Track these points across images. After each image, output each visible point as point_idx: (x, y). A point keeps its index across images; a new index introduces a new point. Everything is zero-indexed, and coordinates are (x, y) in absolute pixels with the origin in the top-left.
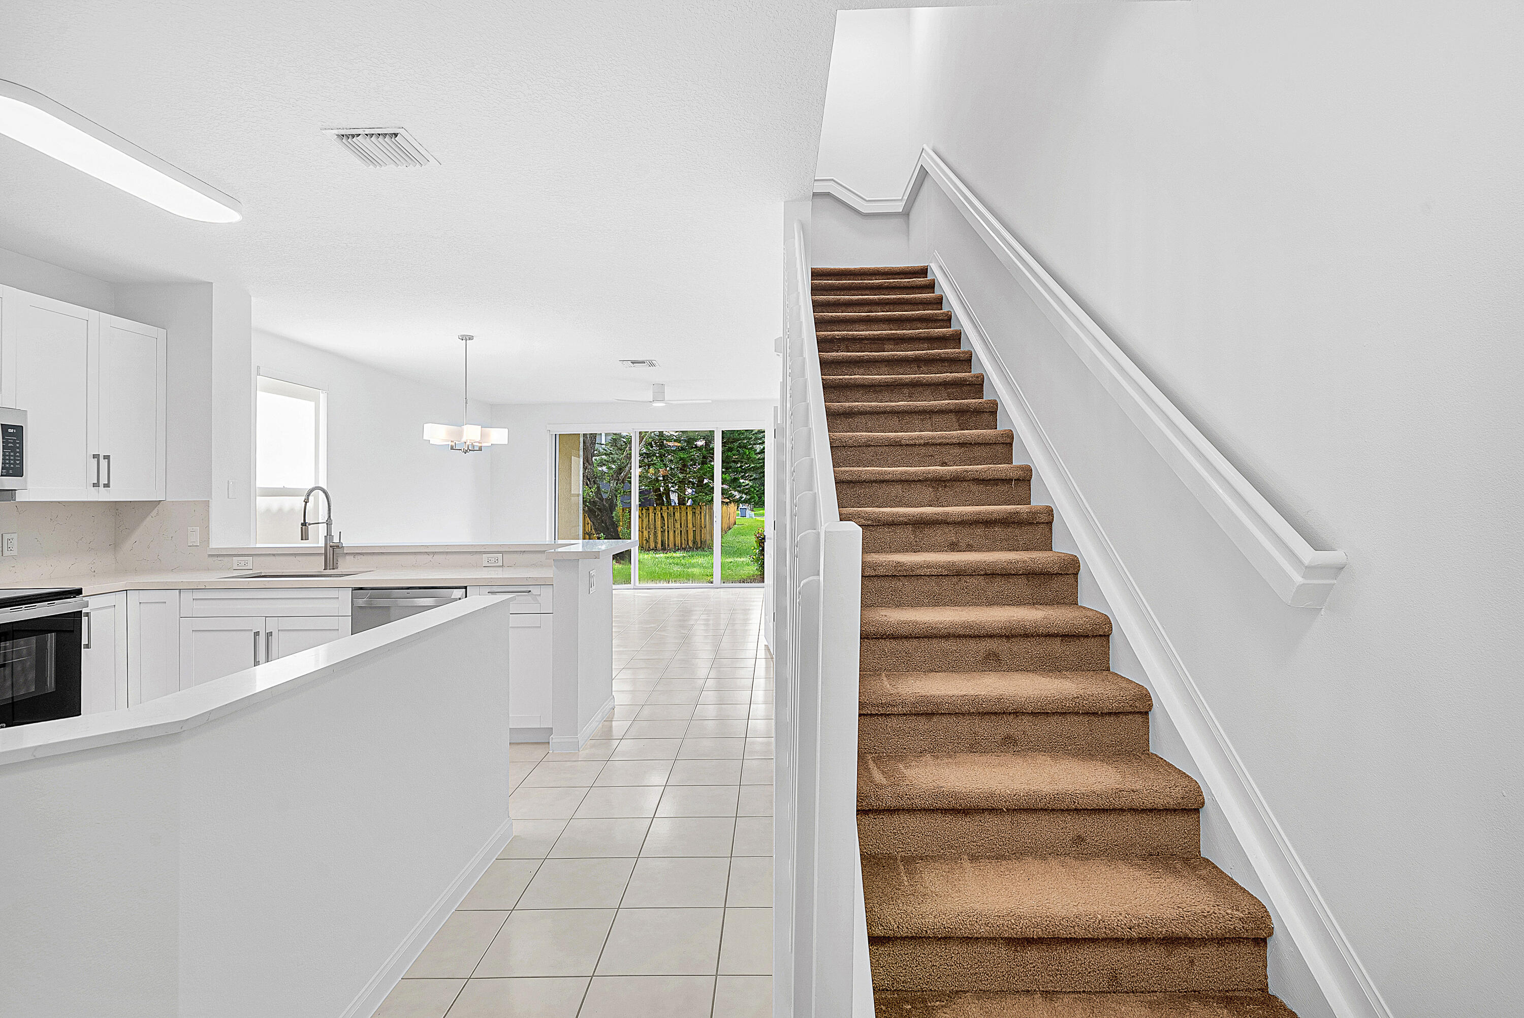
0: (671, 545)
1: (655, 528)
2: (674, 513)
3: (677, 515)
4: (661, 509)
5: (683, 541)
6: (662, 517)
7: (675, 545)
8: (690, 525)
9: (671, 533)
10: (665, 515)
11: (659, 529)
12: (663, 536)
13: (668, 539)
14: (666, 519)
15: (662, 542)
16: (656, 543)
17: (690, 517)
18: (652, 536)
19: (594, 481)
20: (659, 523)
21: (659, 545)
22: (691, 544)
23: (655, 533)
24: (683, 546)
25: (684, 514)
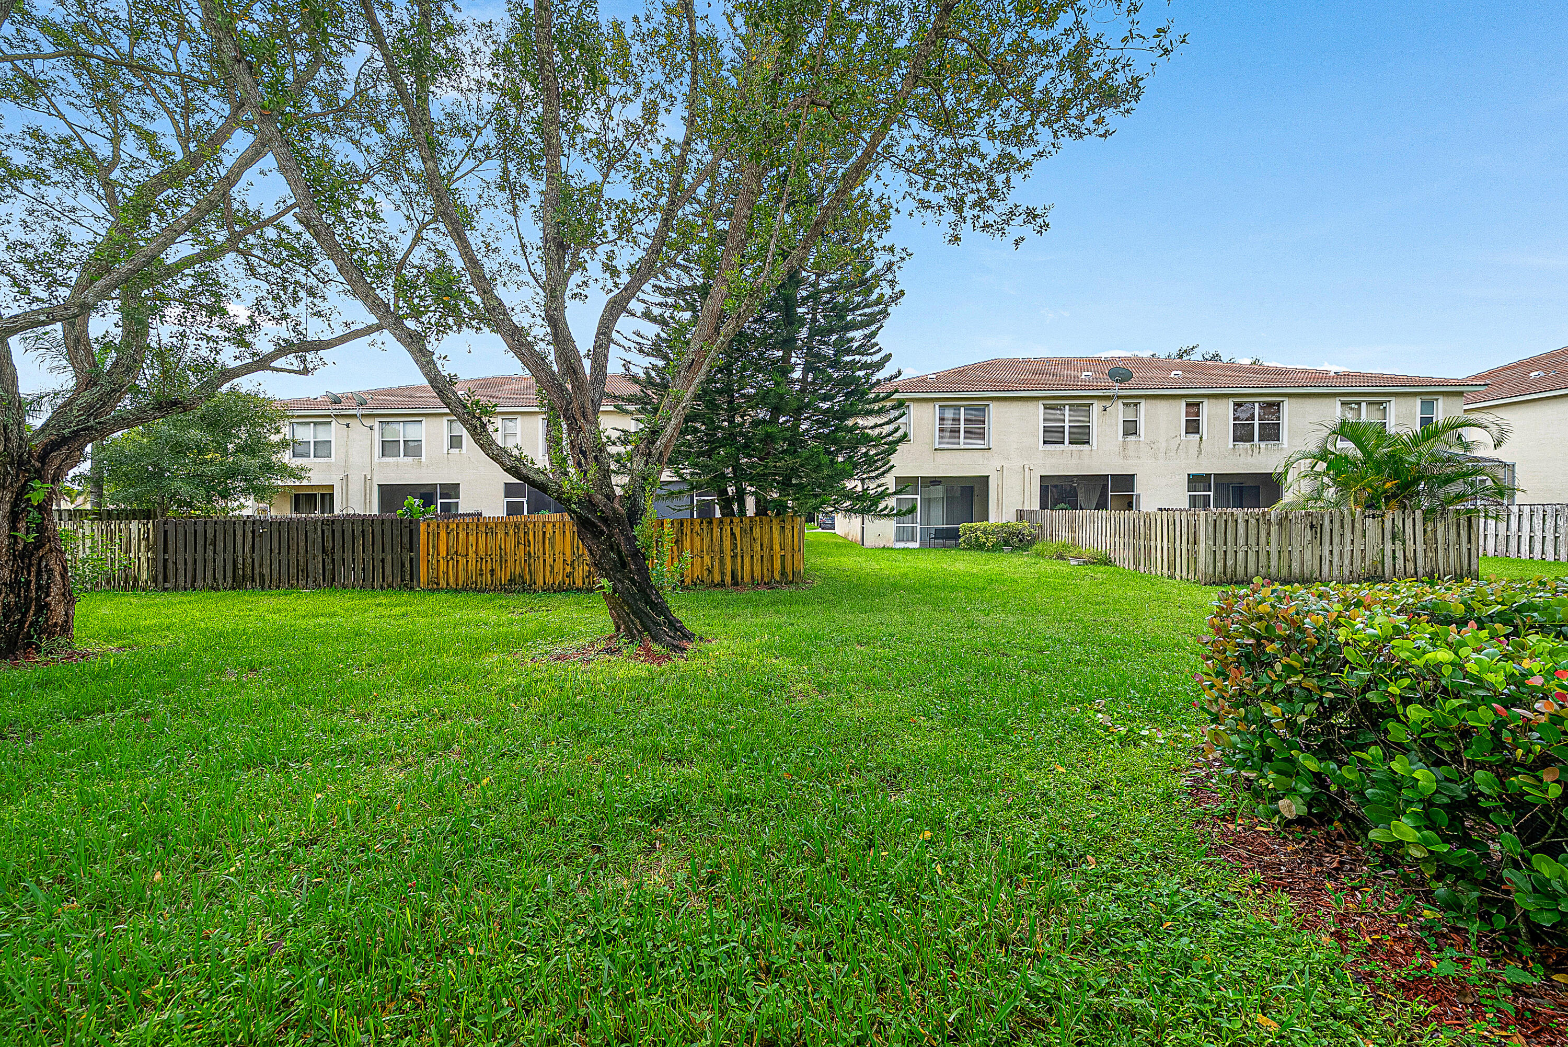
0: (747, 578)
1: (722, 552)
2: (751, 529)
3: (757, 531)
4: (732, 522)
5: (765, 572)
6: (733, 534)
7: (753, 578)
8: (776, 547)
9: (747, 560)
10: (737, 531)
11: (728, 552)
12: (734, 563)
13: (742, 568)
14: (738, 538)
15: (733, 573)
16: (723, 574)
17: (776, 534)
18: (716, 564)
19: (596, 457)
20: (727, 543)
21: (728, 578)
22: (777, 577)
23: (722, 560)
24: (765, 579)
25: (766, 529)
